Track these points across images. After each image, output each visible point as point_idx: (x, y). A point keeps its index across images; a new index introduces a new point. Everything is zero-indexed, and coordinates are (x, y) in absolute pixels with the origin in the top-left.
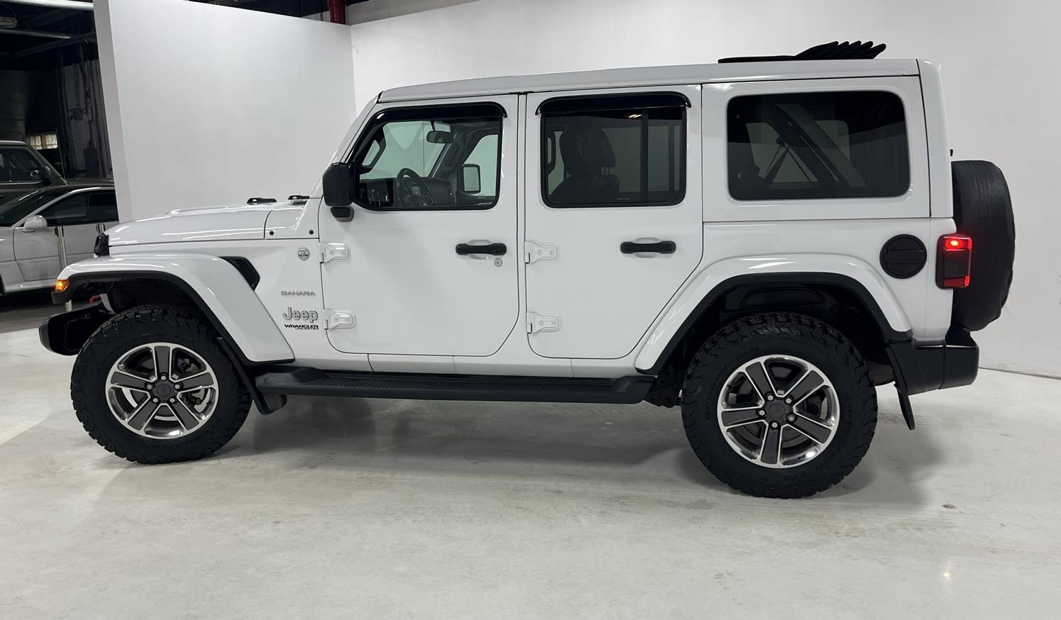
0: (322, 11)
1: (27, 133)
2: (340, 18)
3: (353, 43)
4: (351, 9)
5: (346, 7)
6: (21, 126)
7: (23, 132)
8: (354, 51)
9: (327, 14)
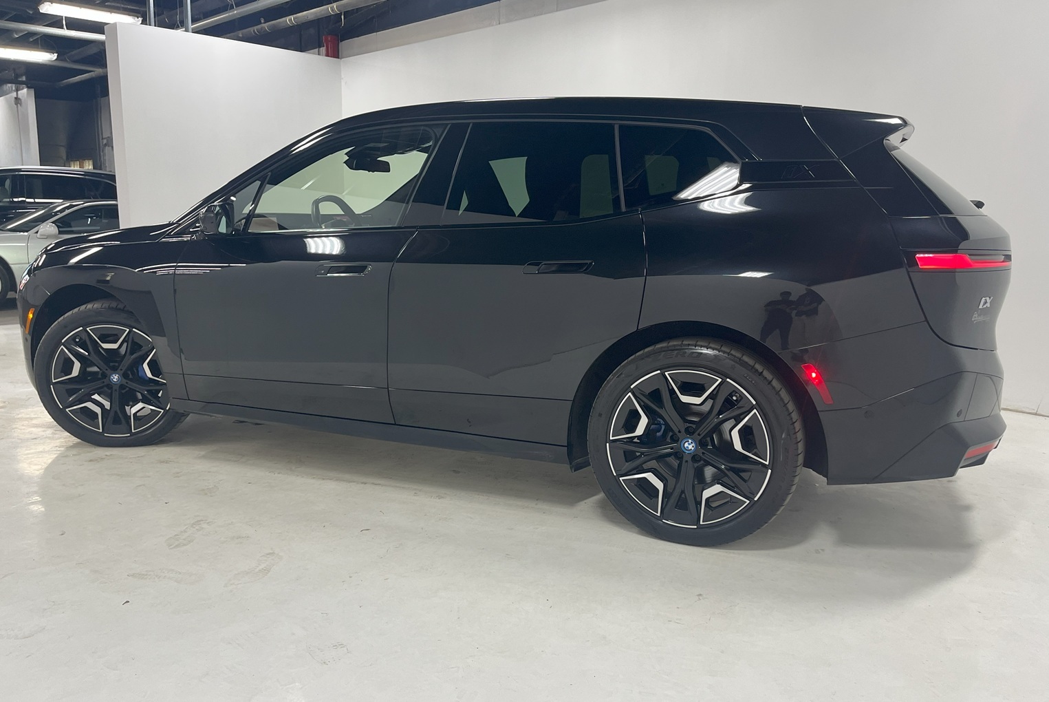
0: (320, 47)
1: (67, 159)
2: (335, 53)
3: (343, 76)
4: (344, 45)
5: (340, 43)
6: (63, 152)
7: (65, 158)
8: (343, 83)
9: (323, 50)
